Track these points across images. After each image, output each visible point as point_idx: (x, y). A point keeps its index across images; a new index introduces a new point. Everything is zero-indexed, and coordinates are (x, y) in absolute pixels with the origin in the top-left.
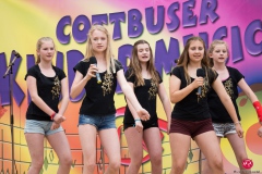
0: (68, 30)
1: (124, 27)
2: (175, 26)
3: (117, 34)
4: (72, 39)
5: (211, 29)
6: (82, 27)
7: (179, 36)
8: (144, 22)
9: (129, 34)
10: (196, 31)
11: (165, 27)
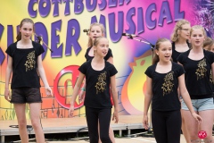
0: (36, 7)
1: (72, 5)
2: (103, 7)
3: (67, 11)
4: (38, 14)
5: (125, 9)
6: (45, 5)
7: (106, 13)
8: (84, 2)
9: (75, 11)
10: (116, 11)
11: (98, 7)
